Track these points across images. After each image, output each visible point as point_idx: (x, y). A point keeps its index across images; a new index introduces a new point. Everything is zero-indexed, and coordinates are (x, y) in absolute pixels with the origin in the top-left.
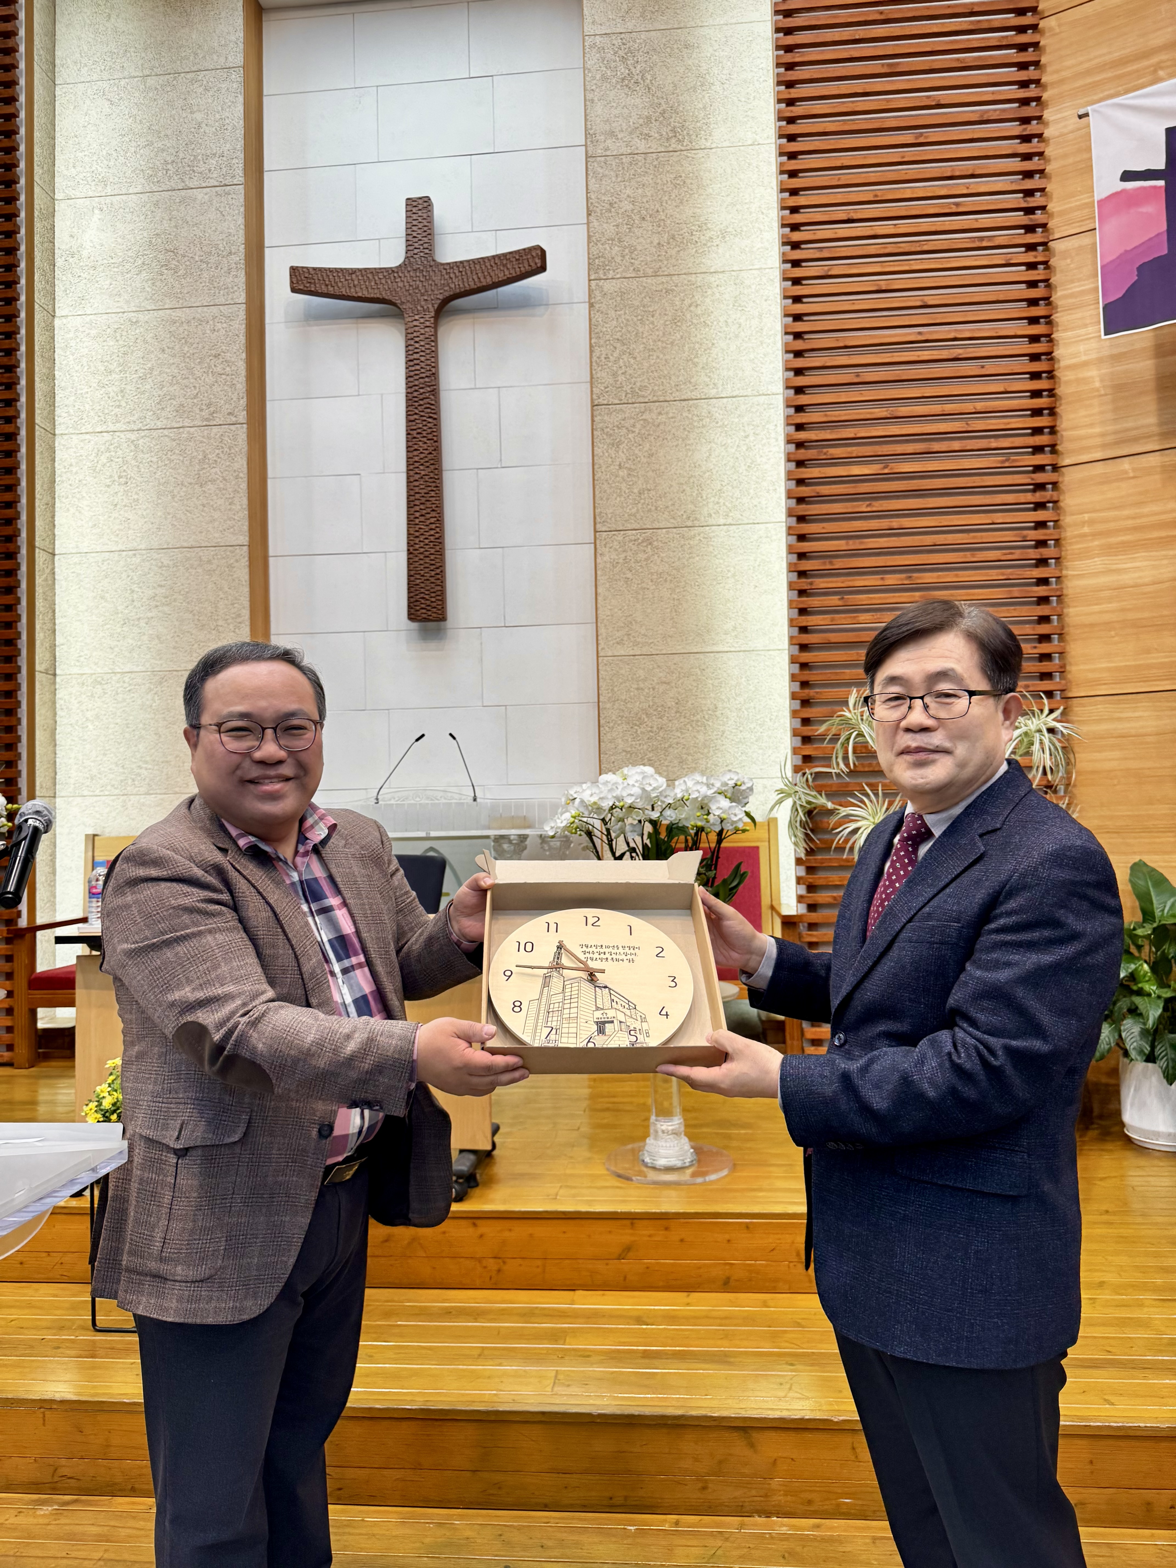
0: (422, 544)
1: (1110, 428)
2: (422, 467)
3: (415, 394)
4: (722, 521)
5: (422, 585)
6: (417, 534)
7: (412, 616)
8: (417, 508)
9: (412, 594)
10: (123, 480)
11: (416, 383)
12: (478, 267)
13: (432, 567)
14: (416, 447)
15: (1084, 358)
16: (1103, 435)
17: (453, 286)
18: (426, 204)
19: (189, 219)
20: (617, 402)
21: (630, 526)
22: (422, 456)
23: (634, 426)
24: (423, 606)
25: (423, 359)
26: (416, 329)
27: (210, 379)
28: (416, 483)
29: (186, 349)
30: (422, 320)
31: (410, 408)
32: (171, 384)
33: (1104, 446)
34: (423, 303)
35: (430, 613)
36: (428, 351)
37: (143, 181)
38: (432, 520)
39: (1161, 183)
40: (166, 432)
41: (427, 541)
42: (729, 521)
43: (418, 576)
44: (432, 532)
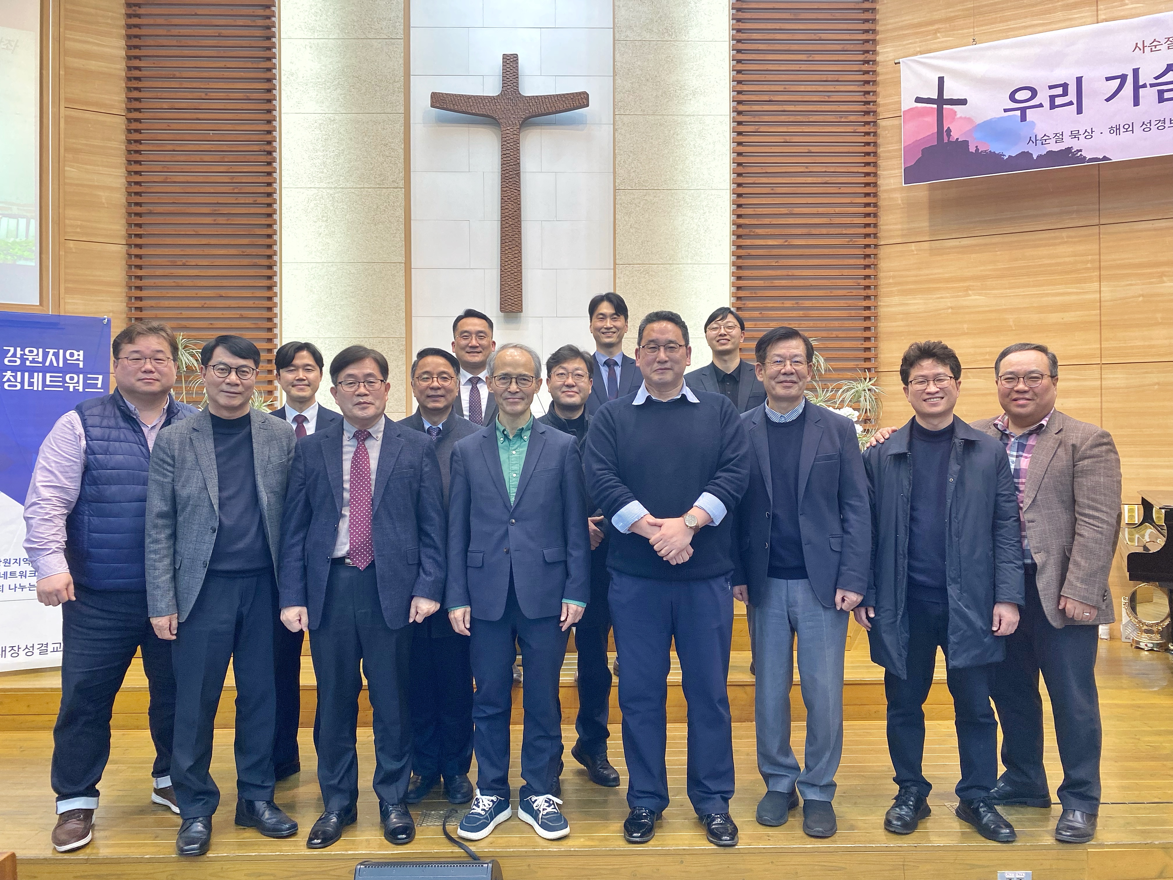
0: (509, 266)
1: (905, 226)
2: (511, 219)
3: (507, 175)
4: (689, 262)
5: (509, 291)
6: (507, 260)
7: (503, 309)
8: (507, 244)
9: (502, 296)
10: (325, 219)
11: (508, 168)
12: (547, 100)
13: (516, 280)
14: (507, 207)
15: (893, 187)
16: (902, 230)
17: (531, 110)
18: (515, 59)
19: (368, 58)
20: (629, 188)
21: (635, 262)
22: (510, 213)
23: (639, 203)
24: (509, 303)
25: (512, 154)
26: (508, 135)
27: (381, 159)
28: (507, 229)
29: (366, 139)
30: (512, 130)
31: (504, 183)
32: (356, 160)
33: (903, 236)
34: (512, 119)
35: (514, 308)
36: (515, 149)
37: (339, 31)
38: (516, 252)
39: (935, 106)
40: (353, 190)
41: (512, 264)
42: (694, 262)
43: (507, 285)
44: (516, 259)
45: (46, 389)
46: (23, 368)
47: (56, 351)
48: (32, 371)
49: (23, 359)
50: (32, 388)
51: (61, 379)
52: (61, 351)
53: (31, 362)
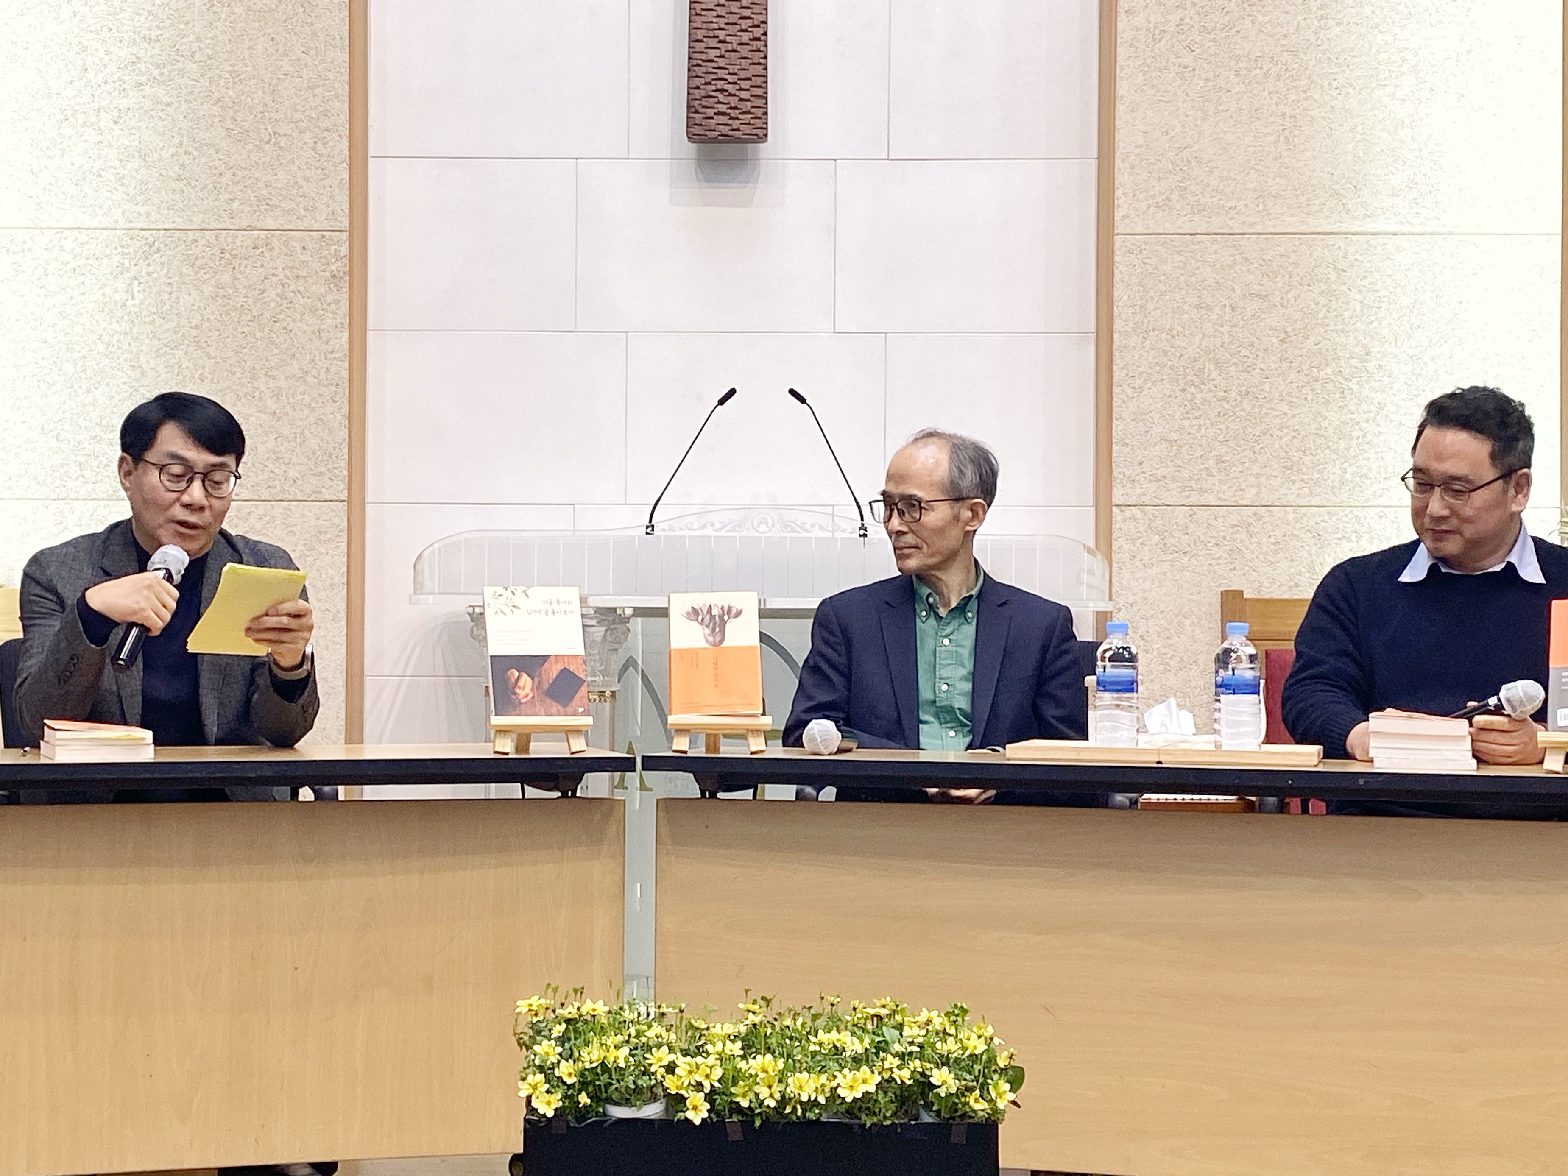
5: (721, 62)
7: (697, 130)
9: (697, 82)
13: (745, 24)
24: (723, 108)
35: (736, 124)
43: (713, 43)
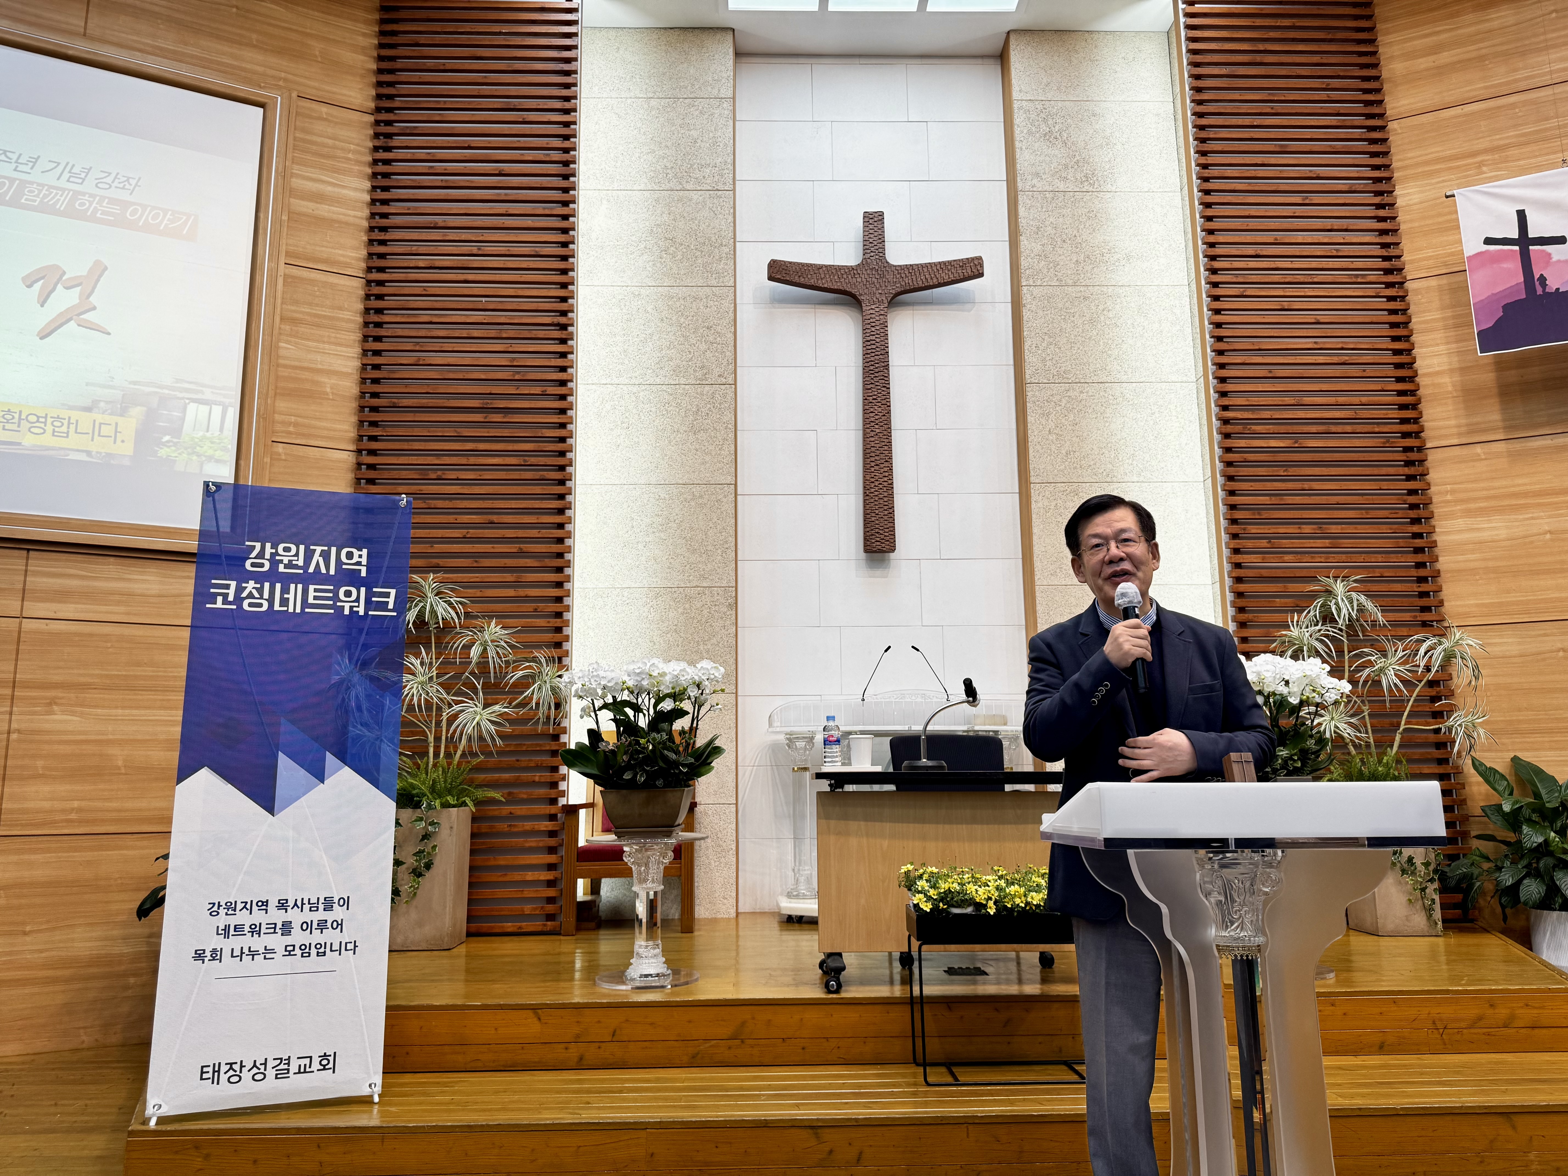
0: (877, 489)
1: (1463, 421)
2: (877, 426)
3: (872, 368)
4: (1135, 479)
5: (877, 522)
6: (873, 480)
7: (868, 548)
8: (873, 459)
9: (867, 530)
10: (625, 425)
11: (872, 359)
12: (925, 270)
13: (886, 508)
14: (871, 410)
15: (1437, 369)
16: (1459, 426)
17: (903, 284)
18: (880, 218)
19: (685, 215)
20: (1045, 381)
21: (1059, 480)
22: (877, 417)
23: (1060, 401)
24: (878, 539)
25: (878, 340)
26: (873, 316)
27: (703, 347)
28: (872, 439)
29: (682, 320)
30: (877, 310)
31: (867, 379)
32: (669, 348)
33: (1459, 435)
34: (878, 296)
35: (883, 545)
36: (882, 335)
37: (646, 181)
38: (886, 469)
39: (1517, 248)
40: (664, 387)
41: (881, 486)
42: (1142, 479)
43: (873, 515)
44: (886, 479)
45: (307, 610)
46: (273, 576)
47: (326, 548)
48: (287, 580)
49: (274, 563)
50: (285, 609)
51: (331, 595)
52: (334, 550)
53: (286, 567)
